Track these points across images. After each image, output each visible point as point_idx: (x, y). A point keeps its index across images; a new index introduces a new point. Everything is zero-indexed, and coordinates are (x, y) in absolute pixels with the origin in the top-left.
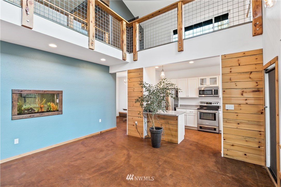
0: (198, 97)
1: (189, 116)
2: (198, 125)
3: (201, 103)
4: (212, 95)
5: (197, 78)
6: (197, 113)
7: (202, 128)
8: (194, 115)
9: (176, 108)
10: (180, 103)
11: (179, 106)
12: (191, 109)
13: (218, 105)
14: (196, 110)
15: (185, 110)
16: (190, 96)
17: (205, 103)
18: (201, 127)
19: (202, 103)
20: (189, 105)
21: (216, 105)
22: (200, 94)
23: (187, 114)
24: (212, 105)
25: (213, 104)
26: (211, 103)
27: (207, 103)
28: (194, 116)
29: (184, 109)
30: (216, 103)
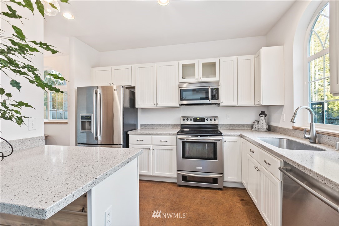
0: (178, 105)
1: (159, 150)
2: (178, 174)
3: (184, 120)
4: (207, 102)
5: (176, 63)
6: (175, 144)
7: (188, 179)
8: (169, 147)
9: (129, 133)
10: (142, 119)
11: (139, 127)
12: (162, 135)
13: (216, 122)
14: (175, 137)
15: (150, 136)
16: (161, 105)
17: (191, 120)
18: (184, 178)
19: (186, 119)
20: (160, 125)
21: (213, 122)
22: (182, 99)
23: (154, 147)
24: (206, 122)
25: (207, 120)
26: (202, 119)
27: (196, 119)
28: (169, 151)
29: (147, 134)
30: (213, 119)
